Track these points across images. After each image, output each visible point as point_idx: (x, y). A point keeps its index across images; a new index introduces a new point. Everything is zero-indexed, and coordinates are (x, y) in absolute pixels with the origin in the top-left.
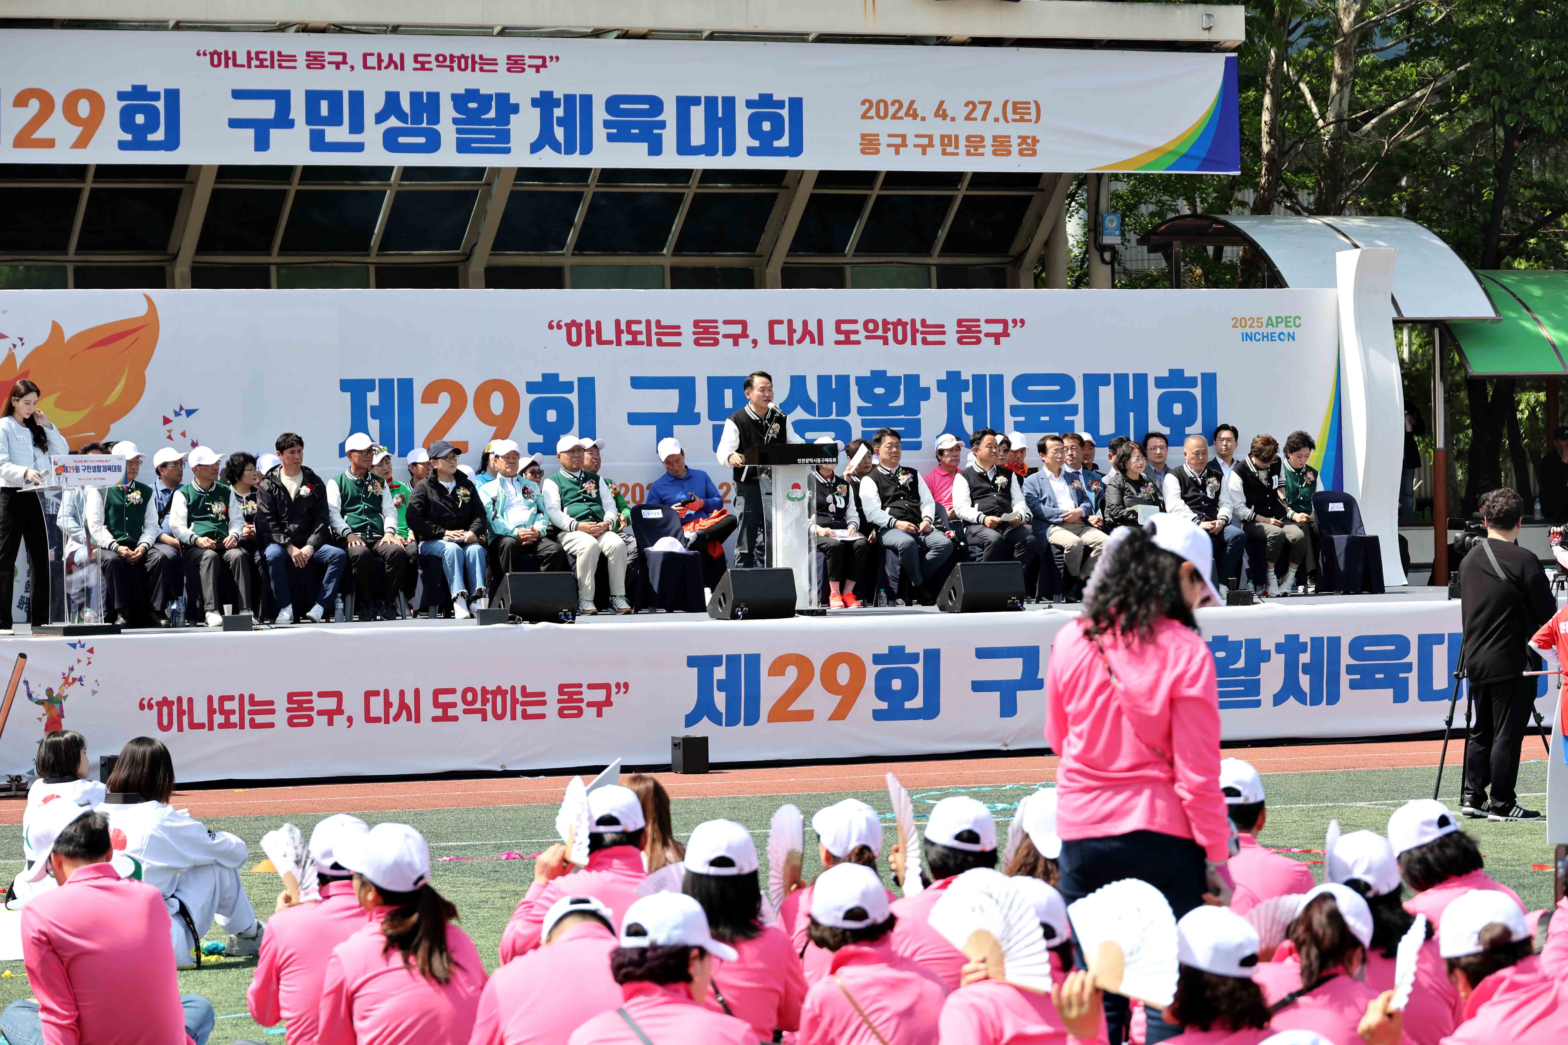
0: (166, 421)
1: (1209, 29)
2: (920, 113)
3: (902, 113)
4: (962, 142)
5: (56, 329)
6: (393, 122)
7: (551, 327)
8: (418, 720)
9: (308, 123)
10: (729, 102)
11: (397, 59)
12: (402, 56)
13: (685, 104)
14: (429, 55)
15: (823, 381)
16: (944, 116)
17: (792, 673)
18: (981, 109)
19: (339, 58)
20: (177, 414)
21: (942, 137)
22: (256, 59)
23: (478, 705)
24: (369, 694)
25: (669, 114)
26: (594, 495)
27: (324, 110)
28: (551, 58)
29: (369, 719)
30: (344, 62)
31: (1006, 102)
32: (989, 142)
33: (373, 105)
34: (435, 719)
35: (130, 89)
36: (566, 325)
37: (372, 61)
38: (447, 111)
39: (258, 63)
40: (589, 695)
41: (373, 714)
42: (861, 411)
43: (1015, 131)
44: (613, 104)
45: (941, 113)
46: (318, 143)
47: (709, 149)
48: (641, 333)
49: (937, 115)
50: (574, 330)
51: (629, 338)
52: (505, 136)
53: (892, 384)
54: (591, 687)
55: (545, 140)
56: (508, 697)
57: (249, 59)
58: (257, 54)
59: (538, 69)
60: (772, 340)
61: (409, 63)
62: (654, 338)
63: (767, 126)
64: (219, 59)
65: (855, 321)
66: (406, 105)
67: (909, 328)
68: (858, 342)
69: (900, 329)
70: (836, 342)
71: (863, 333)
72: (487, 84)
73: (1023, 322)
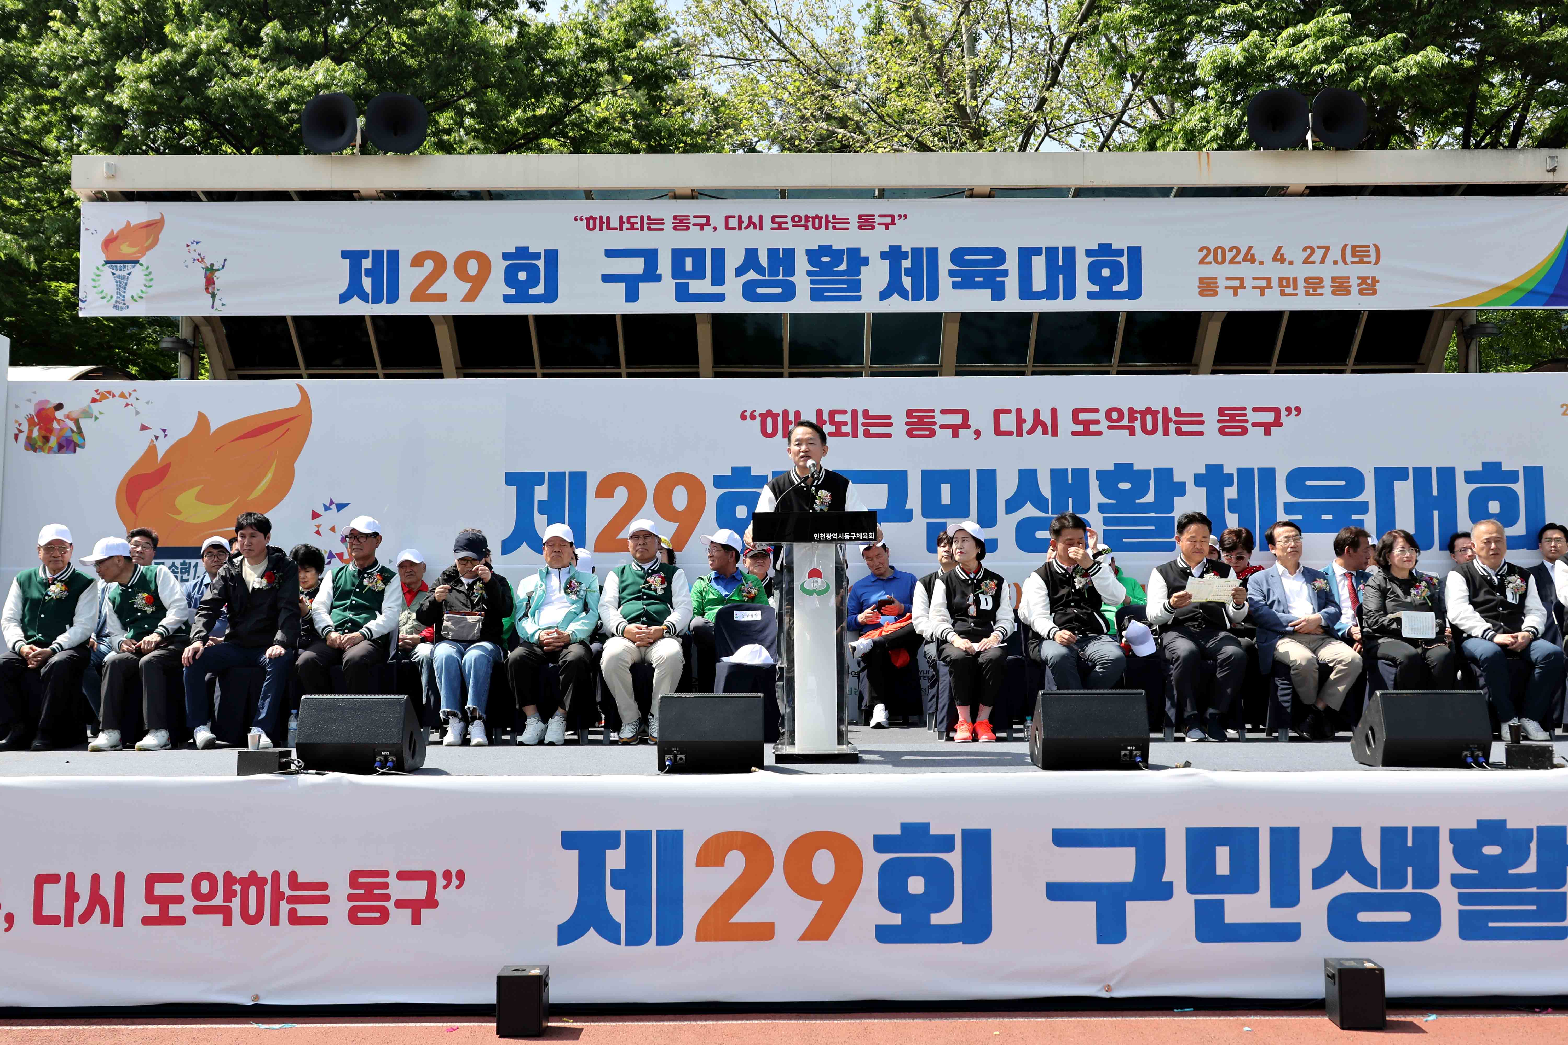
0: (315, 515)
1: (1554, 171)
2: (1258, 258)
3: (1240, 258)
4: (1301, 284)
5: (202, 420)
6: (752, 275)
7: (743, 417)
8: (119, 922)
9: (674, 277)
10: (1070, 252)
11: (756, 220)
12: (761, 217)
13: (1026, 255)
14: (786, 217)
15: (1057, 475)
16: (1282, 260)
17: (736, 862)
18: (1319, 253)
19: (704, 221)
20: (327, 508)
21: (1281, 280)
22: (628, 223)
23: (218, 900)
24: (42, 880)
25: (1012, 264)
26: (660, 592)
27: (689, 266)
28: (900, 216)
29: (40, 918)
30: (708, 224)
31: (1345, 246)
32: (1327, 283)
33: (733, 260)
34: (147, 921)
35: (514, 251)
36: (760, 415)
37: (733, 223)
38: (802, 264)
39: (629, 226)
40: (399, 890)
41: (46, 911)
42: (1102, 508)
43: (1354, 272)
44: (957, 255)
45: (1279, 257)
46: (682, 294)
47: (1050, 294)
48: (846, 423)
49: (1274, 259)
50: (769, 421)
52: (856, 286)
53: (1140, 479)
54: (403, 876)
55: (893, 288)
56: (268, 889)
57: (622, 222)
58: (629, 218)
59: (887, 226)
60: (998, 431)
61: (767, 223)
62: (861, 429)
63: (1106, 272)
64: (594, 223)
65: (1096, 411)
66: (764, 260)
67: (1160, 417)
68: (1099, 433)
69: (1149, 418)
70: (1074, 433)
71: (1105, 423)
72: (839, 240)
73: (1298, 410)
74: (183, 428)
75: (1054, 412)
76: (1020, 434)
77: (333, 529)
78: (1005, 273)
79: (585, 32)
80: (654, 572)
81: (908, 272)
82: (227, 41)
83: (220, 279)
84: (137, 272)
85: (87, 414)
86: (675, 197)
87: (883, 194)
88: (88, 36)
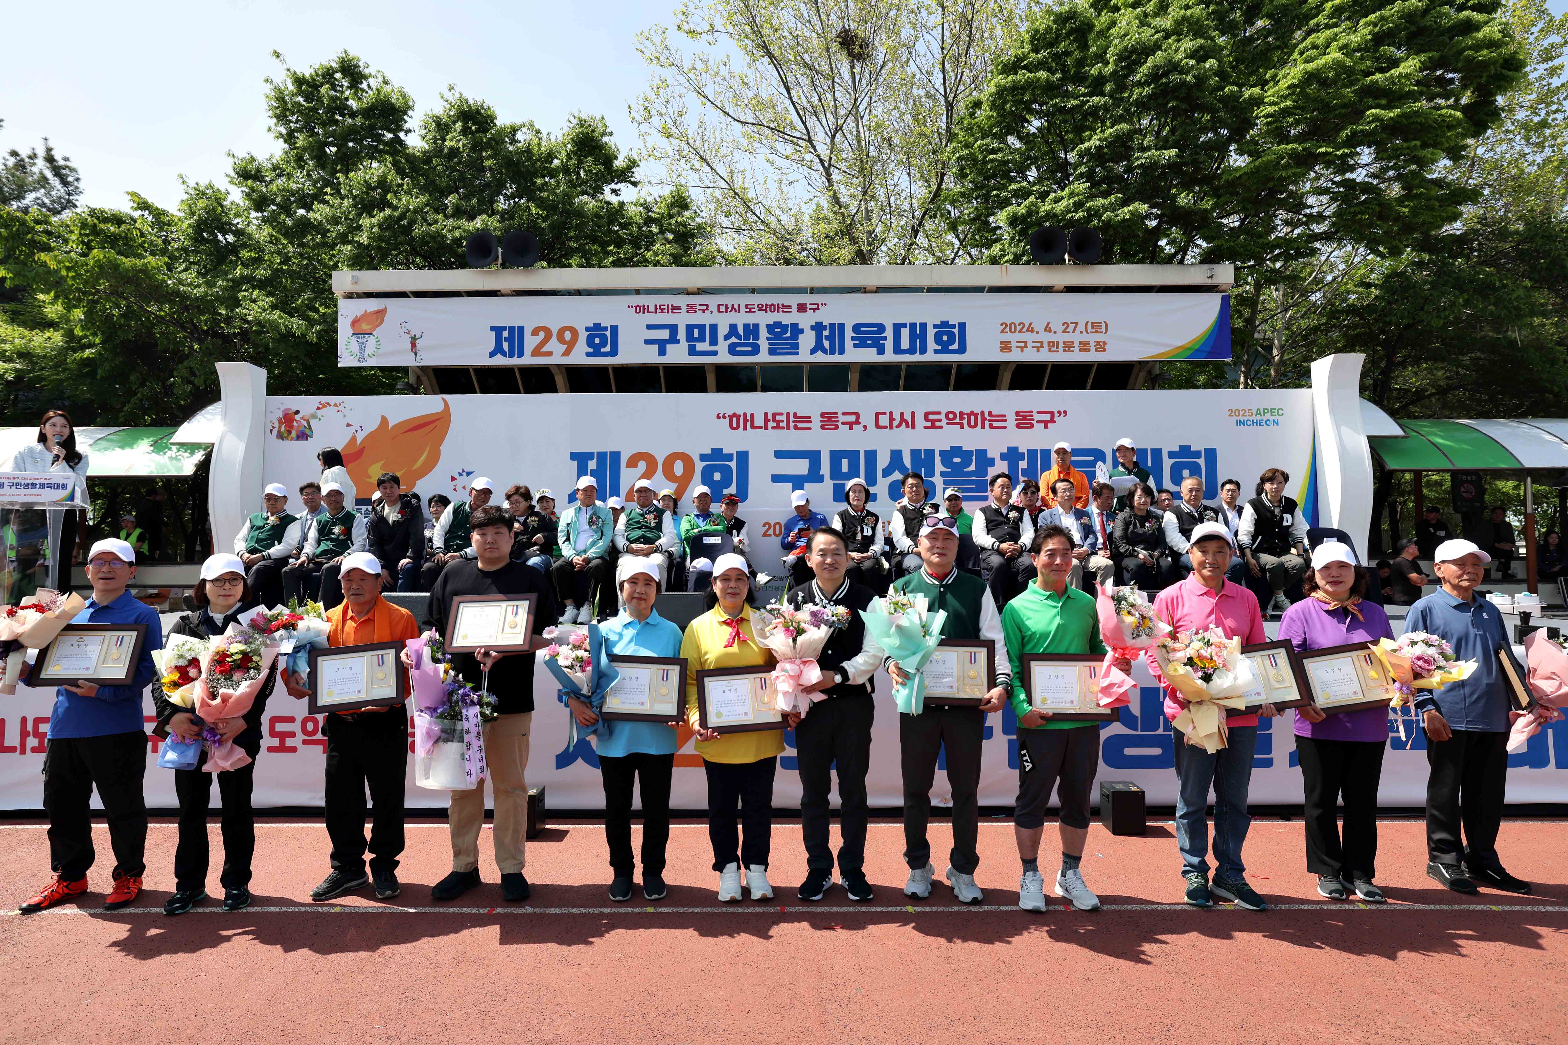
0: (453, 479)
1: (1211, 277)
2: (1036, 329)
3: (1025, 330)
4: (1061, 345)
5: (384, 420)
6: (734, 340)
7: (718, 417)
9: (687, 341)
10: (924, 326)
11: (736, 307)
12: (739, 305)
13: (897, 327)
14: (754, 305)
15: (915, 453)
16: (1050, 331)
18: (1072, 327)
19: (705, 307)
20: (460, 475)
21: (1049, 342)
22: (660, 309)
25: (889, 333)
26: (653, 525)
27: (696, 334)
28: (822, 304)
30: (707, 309)
31: (1087, 323)
32: (1077, 344)
33: (723, 331)
34: (271, 750)
35: (592, 326)
36: (729, 416)
37: (722, 308)
38: (764, 333)
39: (660, 311)
42: (942, 474)
43: (1092, 338)
44: (857, 328)
45: (1048, 329)
46: (692, 351)
47: (912, 351)
48: (782, 421)
49: (1045, 330)
50: (735, 419)
51: (774, 424)
52: (796, 346)
53: (966, 456)
55: (818, 347)
57: (656, 309)
58: (660, 306)
59: (814, 310)
60: (878, 426)
61: (743, 309)
62: (792, 425)
63: (945, 338)
64: (640, 309)
65: (939, 413)
66: (741, 331)
67: (979, 417)
68: (941, 427)
69: (972, 418)
70: (925, 427)
71: (945, 421)
72: (786, 319)
73: (1065, 412)
74: (372, 425)
75: (913, 414)
76: (891, 428)
77: (464, 488)
78: (885, 338)
79: (645, 208)
80: (650, 512)
81: (827, 338)
82: (426, 205)
83: (419, 344)
84: (371, 340)
85: (314, 416)
86: (688, 293)
87: (813, 290)
88: (346, 203)
